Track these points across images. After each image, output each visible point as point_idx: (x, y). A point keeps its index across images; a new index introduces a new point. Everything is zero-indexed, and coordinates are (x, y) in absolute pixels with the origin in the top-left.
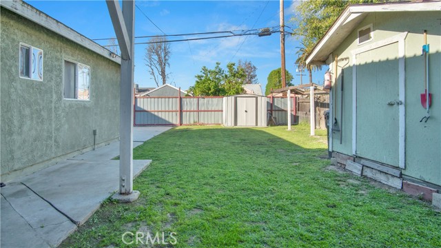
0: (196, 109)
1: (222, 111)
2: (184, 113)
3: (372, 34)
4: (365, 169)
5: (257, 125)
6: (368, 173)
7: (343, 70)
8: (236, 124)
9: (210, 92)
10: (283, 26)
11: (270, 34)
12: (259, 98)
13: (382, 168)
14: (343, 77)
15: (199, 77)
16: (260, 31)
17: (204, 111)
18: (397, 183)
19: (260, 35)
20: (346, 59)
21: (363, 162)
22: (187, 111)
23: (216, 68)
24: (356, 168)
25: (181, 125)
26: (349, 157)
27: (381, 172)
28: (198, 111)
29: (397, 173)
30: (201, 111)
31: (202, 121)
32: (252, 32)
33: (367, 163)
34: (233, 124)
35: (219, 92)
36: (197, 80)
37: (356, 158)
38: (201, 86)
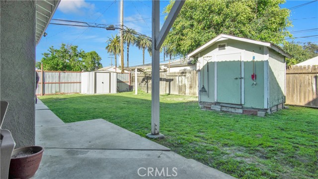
0: (57, 82)
1: (80, 83)
2: (46, 85)
3: (226, 47)
4: (223, 108)
5: (110, 92)
6: (224, 109)
7: (208, 63)
8: (95, 92)
9: (58, 68)
10: (123, 26)
11: (114, 30)
12: (112, 73)
13: (232, 106)
14: (208, 65)
15: (46, 55)
16: (108, 26)
17: (65, 83)
18: (241, 111)
19: (108, 29)
20: (210, 57)
21: (221, 104)
22: (49, 83)
23: (62, 48)
24: (218, 108)
25: (43, 95)
26: (212, 103)
27: (231, 107)
28: (60, 83)
29: (241, 107)
30: (62, 83)
31: (62, 91)
32: (102, 26)
33: (224, 105)
34: (93, 92)
35: (66, 68)
36: (44, 56)
37: (217, 103)
38: (50, 62)
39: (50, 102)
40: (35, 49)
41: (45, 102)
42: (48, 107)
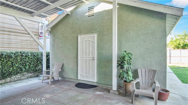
2: (172, 58)
17: (184, 57)
25: (170, 63)
28: (181, 57)
31: (182, 62)
39: (174, 68)
40: (166, 39)
41: (171, 68)
42: (173, 71)
